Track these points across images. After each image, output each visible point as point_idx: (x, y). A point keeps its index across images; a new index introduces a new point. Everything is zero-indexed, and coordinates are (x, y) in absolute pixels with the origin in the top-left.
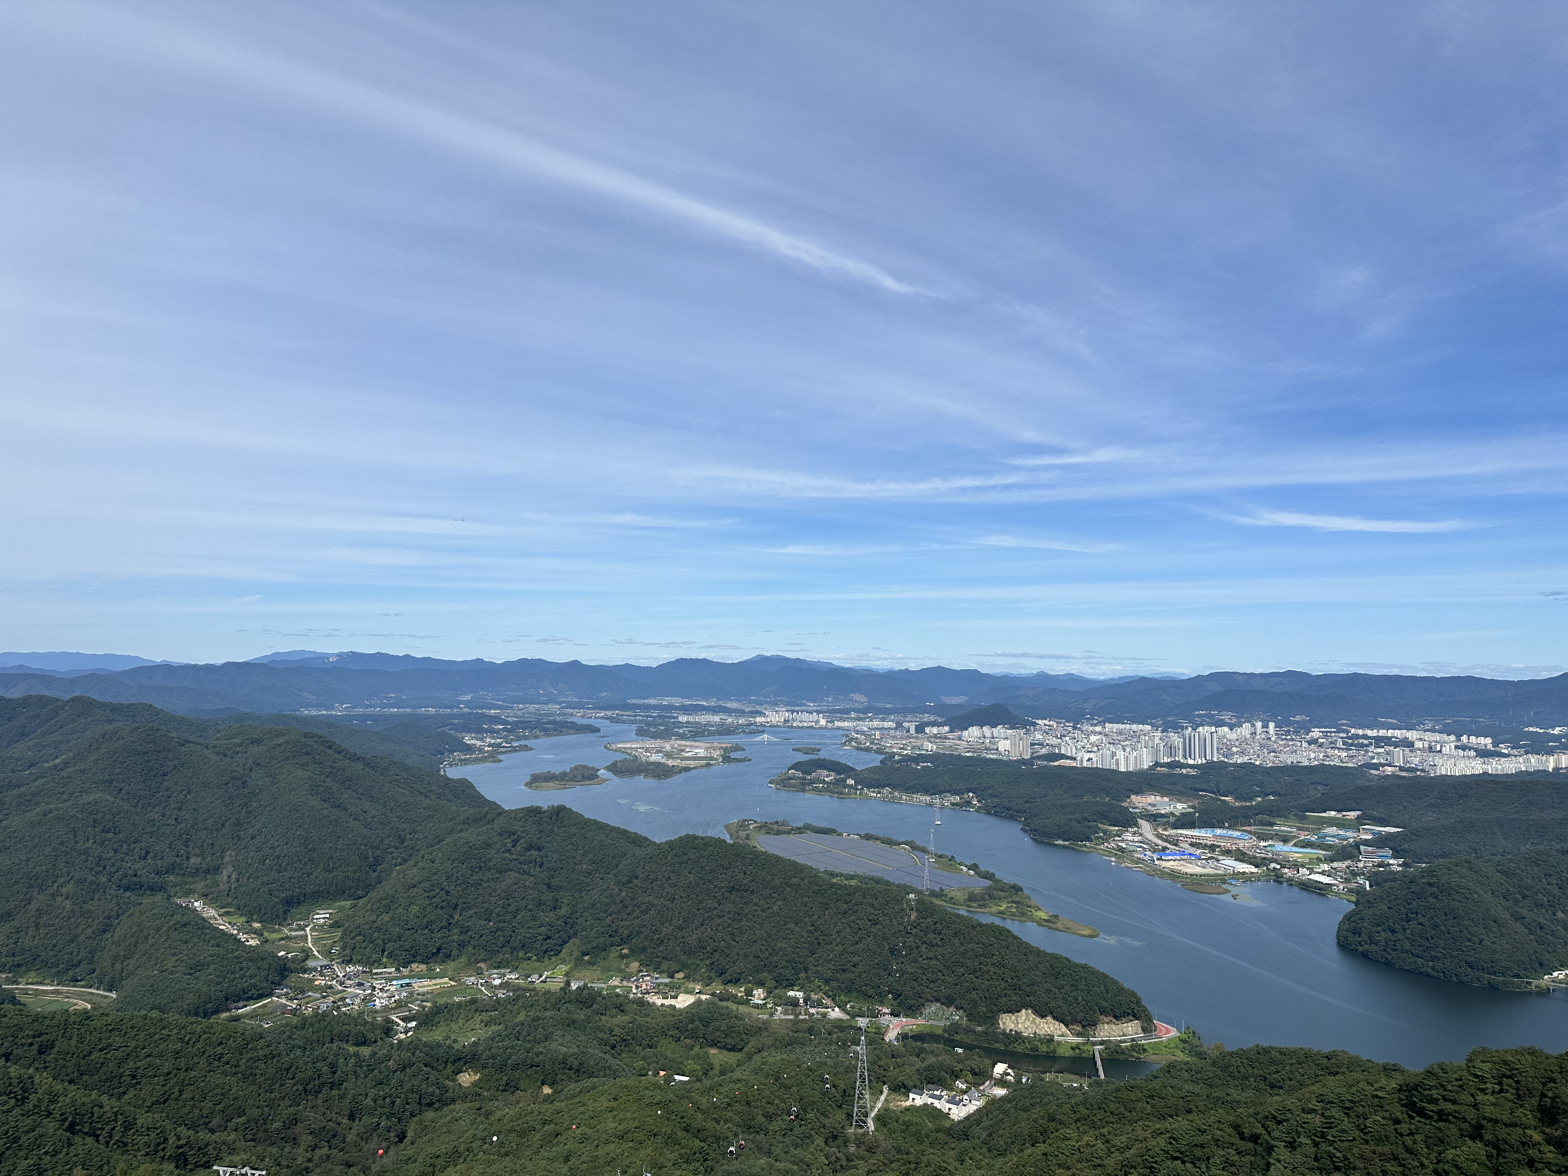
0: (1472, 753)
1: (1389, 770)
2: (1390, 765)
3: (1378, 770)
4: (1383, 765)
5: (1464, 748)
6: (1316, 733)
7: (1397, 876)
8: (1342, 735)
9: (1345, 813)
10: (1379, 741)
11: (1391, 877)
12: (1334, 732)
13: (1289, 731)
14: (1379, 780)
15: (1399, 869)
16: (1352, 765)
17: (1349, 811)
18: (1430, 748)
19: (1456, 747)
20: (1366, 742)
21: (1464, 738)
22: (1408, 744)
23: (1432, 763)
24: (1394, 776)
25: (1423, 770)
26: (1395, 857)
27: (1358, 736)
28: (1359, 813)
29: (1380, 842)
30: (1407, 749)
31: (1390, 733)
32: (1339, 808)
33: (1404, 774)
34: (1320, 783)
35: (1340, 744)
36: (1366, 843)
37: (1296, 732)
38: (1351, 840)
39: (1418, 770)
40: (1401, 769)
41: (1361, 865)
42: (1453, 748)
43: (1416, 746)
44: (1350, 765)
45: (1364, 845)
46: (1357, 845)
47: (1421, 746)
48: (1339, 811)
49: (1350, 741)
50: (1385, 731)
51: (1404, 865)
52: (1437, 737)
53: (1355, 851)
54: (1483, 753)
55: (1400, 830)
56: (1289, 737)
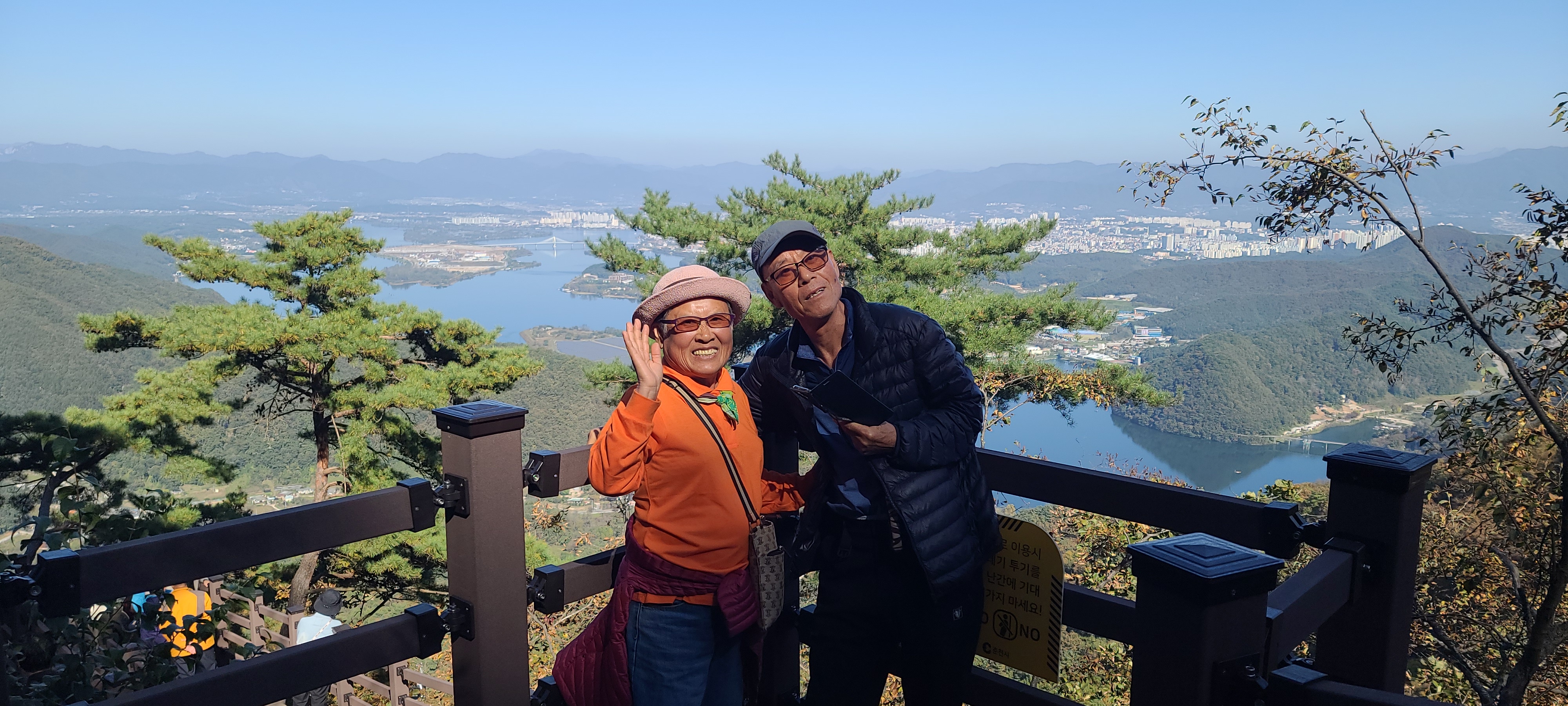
0: (1235, 237)
1: (1161, 255)
2: (1161, 250)
3: (1152, 255)
4: (1156, 250)
5: (1227, 233)
6: (1097, 222)
7: (1165, 352)
8: (1120, 223)
9: (1121, 296)
10: (1153, 228)
11: (1160, 353)
12: (1113, 221)
13: (1072, 220)
14: (1152, 264)
15: (1168, 345)
16: (1129, 252)
17: (1126, 294)
18: (1198, 233)
19: (1221, 232)
20: (1141, 229)
21: (1228, 223)
22: (1178, 230)
23: (1199, 248)
24: (1165, 260)
25: (1190, 254)
26: (1165, 335)
27: (1134, 224)
28: (1135, 296)
29: (1151, 321)
30: (1178, 236)
31: (1163, 220)
32: (1116, 292)
33: (1174, 258)
34: (1098, 269)
35: (1118, 231)
36: (1141, 323)
37: (1078, 222)
38: (1126, 321)
39: (1187, 254)
40: (1171, 253)
41: (1134, 343)
42: (1218, 233)
43: (1186, 232)
44: (1126, 251)
45: (1138, 325)
46: (1131, 325)
47: (1190, 232)
48: (1116, 295)
49: (1127, 229)
50: (1159, 218)
51: (1172, 341)
52: (1204, 223)
53: (1130, 331)
54: (1244, 237)
55: (1170, 310)
56: (1073, 226)
